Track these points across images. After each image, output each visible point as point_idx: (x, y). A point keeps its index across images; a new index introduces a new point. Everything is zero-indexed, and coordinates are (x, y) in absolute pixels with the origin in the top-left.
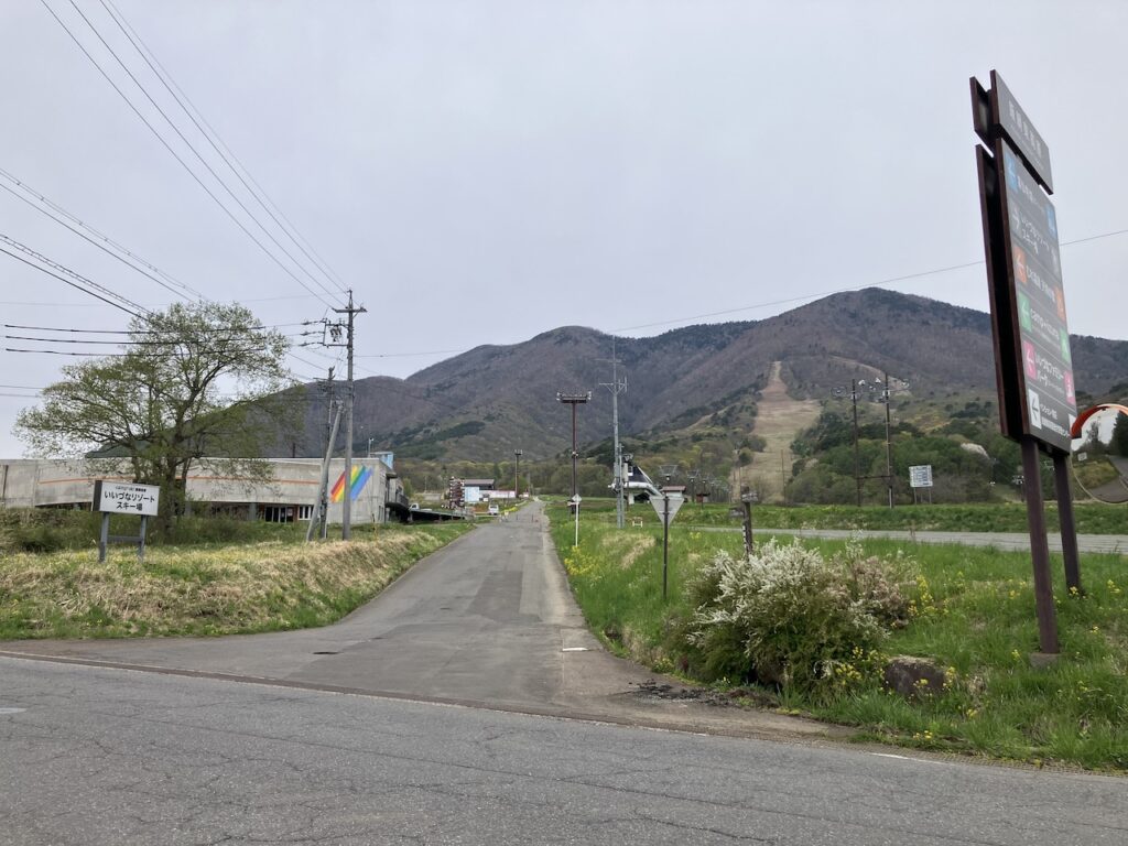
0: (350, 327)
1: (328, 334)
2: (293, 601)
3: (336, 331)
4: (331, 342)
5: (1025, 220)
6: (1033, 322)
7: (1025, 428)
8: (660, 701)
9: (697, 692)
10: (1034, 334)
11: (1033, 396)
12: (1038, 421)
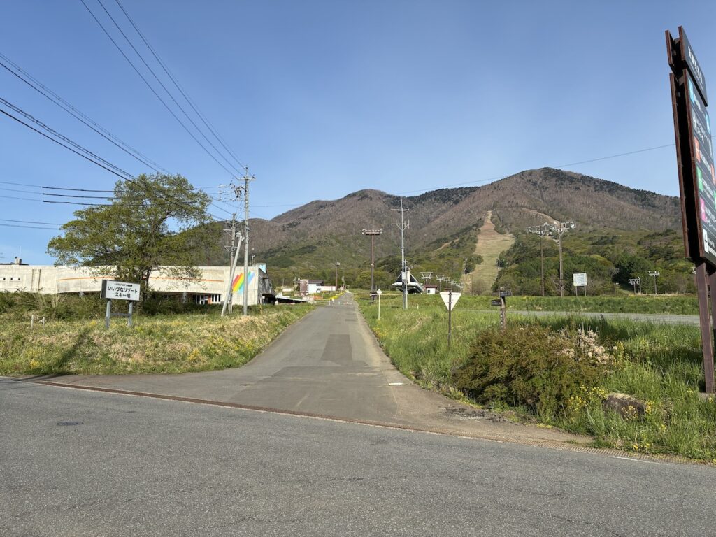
0: (246, 189)
2: (220, 352)
3: (238, 192)
4: (236, 198)
5: (698, 122)
6: (703, 186)
7: (701, 253)
8: (461, 419)
9: (482, 413)
10: (704, 194)
11: (705, 233)
12: (707, 249)
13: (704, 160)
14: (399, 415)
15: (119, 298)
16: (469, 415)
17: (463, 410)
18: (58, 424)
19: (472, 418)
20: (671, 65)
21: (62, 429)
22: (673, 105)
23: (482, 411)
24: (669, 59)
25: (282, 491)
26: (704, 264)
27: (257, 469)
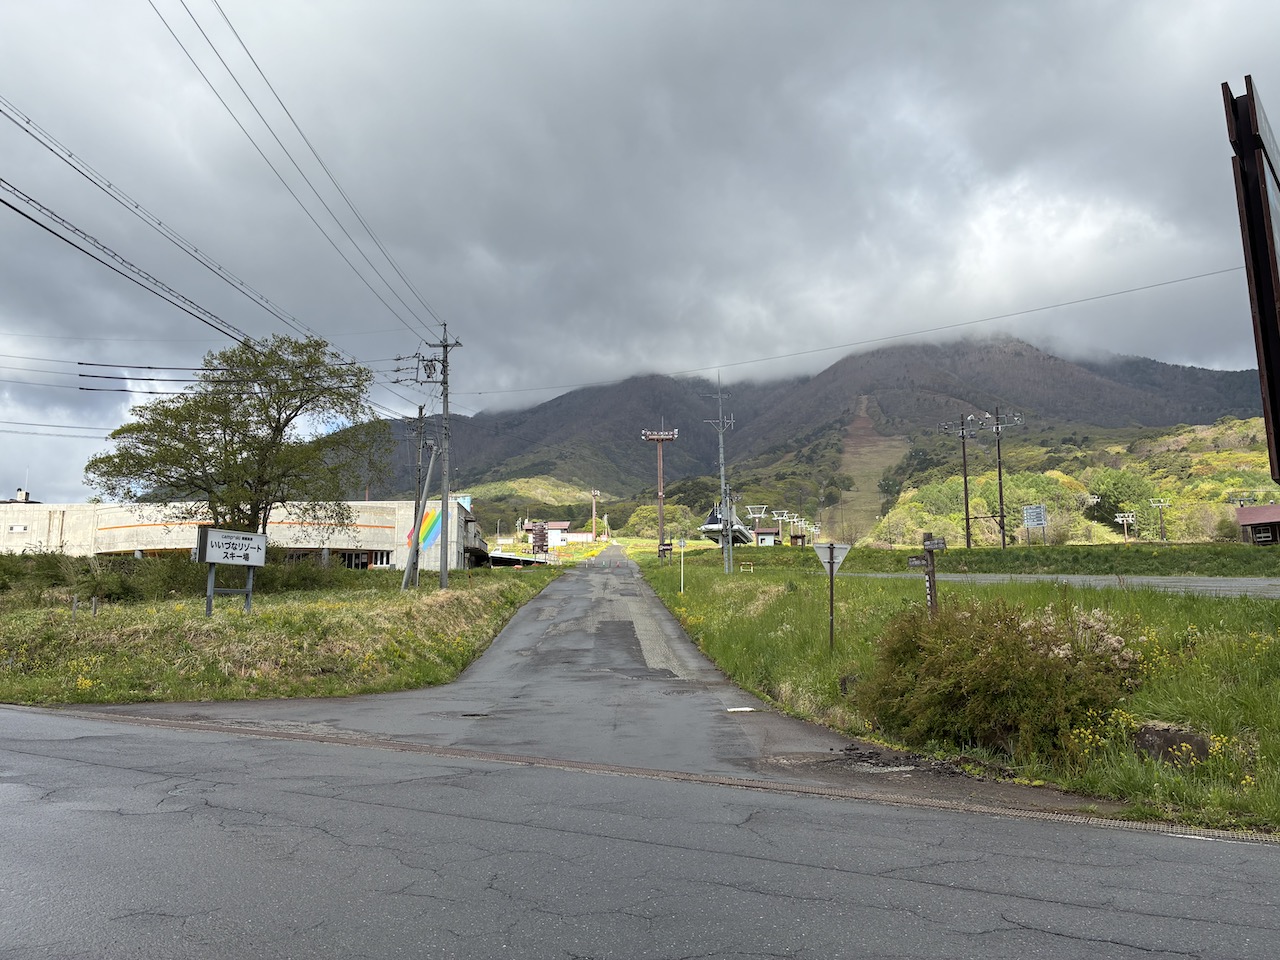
0: (445, 362)
1: (422, 371)
2: (411, 657)
3: (430, 366)
4: (425, 379)
8: (875, 770)
15: (230, 561)
16: (887, 763)
17: (875, 755)
19: (896, 769)
20: (1233, 143)
24: (1230, 133)
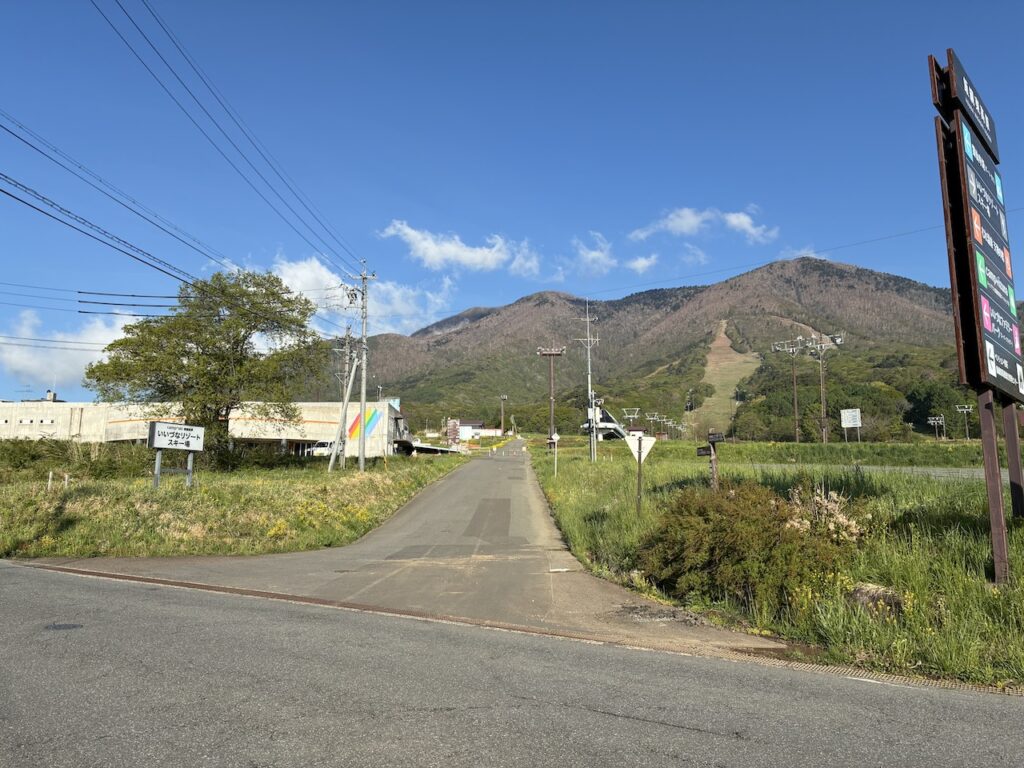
1: (346, 298)
3: (352, 294)
5: (979, 186)
6: (988, 279)
7: (982, 376)
8: (641, 620)
9: (673, 612)
10: (989, 291)
11: (989, 347)
12: (993, 370)
13: (990, 241)
14: (551, 615)
15: (174, 447)
16: (652, 615)
17: (645, 608)
18: (47, 628)
19: (658, 620)
20: (937, 105)
21: (48, 635)
22: (941, 163)
23: (672, 609)
24: (934, 96)
25: (329, 727)
26: (990, 392)
27: (305, 694)
